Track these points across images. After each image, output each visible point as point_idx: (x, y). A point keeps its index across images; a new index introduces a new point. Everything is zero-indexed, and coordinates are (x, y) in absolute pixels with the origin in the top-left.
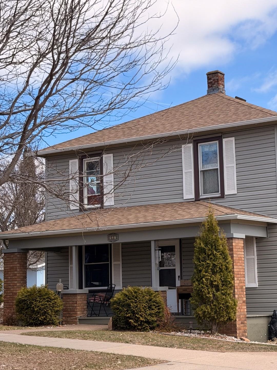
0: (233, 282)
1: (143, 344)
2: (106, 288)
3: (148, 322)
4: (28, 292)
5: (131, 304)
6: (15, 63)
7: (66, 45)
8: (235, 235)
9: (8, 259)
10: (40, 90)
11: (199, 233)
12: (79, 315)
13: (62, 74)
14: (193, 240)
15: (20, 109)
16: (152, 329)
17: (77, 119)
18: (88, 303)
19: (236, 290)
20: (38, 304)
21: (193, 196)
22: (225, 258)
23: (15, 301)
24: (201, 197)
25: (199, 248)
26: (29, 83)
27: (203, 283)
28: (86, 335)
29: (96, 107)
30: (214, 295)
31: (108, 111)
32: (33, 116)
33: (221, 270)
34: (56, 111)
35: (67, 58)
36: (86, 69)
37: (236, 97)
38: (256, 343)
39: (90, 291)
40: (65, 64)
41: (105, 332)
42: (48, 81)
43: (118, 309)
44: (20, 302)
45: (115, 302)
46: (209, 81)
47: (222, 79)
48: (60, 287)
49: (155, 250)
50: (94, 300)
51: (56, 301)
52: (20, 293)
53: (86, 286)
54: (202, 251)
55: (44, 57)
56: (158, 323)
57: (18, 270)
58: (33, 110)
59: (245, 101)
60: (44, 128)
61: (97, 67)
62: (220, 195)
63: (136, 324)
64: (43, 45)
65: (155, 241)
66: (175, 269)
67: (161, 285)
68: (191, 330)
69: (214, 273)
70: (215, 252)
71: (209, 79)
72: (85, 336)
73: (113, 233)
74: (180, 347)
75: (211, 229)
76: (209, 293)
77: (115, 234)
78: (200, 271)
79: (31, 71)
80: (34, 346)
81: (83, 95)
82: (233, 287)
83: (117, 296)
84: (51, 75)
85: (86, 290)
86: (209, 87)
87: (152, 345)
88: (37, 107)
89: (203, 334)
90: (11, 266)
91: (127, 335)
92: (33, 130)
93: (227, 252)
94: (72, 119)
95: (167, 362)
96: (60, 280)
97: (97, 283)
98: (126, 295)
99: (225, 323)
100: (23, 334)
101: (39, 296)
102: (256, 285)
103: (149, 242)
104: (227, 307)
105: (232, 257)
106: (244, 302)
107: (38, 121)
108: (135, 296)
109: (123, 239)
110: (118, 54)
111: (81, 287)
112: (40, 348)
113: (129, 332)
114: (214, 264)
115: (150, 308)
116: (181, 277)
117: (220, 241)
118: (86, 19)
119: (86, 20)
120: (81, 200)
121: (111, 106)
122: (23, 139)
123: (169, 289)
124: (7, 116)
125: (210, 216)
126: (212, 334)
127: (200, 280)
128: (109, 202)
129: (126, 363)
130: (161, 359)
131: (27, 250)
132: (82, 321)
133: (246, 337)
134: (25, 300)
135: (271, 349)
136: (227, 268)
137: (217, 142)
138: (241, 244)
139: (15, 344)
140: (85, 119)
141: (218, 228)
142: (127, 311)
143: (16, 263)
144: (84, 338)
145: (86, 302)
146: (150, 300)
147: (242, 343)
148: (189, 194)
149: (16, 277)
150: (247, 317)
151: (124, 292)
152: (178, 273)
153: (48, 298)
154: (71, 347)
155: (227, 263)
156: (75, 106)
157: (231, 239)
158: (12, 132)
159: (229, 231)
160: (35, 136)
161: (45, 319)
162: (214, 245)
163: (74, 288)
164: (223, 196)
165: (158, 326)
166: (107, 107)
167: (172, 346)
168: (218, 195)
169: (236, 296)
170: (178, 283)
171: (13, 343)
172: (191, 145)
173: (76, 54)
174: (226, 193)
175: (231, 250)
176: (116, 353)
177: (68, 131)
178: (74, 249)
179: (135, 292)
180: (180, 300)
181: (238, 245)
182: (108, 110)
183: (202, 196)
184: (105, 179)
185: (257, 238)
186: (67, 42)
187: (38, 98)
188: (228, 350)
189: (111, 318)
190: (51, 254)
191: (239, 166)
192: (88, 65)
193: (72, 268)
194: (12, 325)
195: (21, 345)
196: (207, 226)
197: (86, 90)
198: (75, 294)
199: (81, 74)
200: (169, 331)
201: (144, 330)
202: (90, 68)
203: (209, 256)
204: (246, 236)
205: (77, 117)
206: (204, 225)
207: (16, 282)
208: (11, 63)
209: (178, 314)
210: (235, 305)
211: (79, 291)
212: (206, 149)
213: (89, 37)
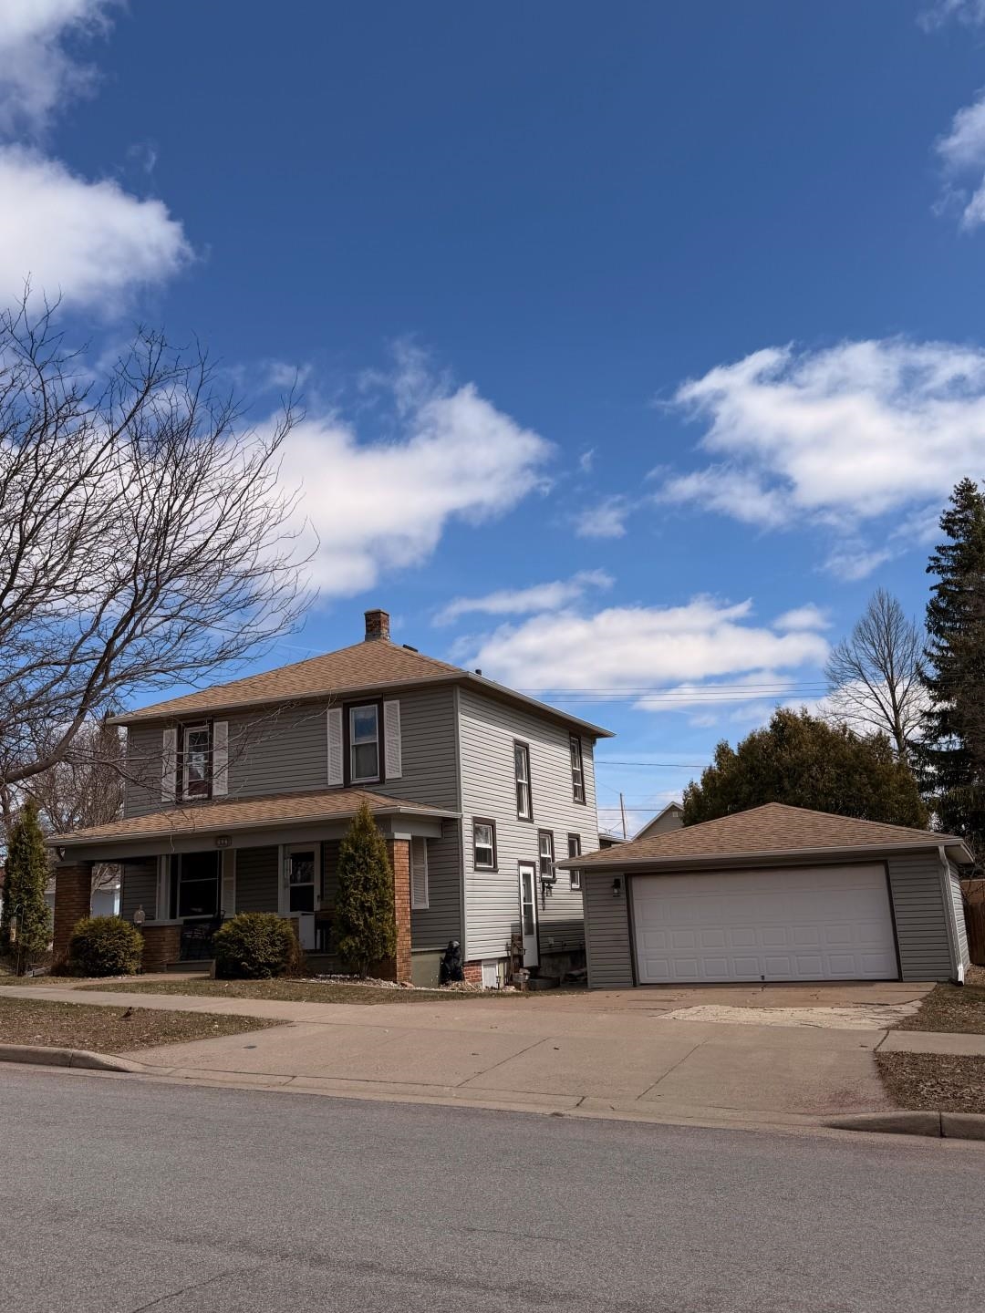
0: (392, 903)
1: (257, 998)
2: (212, 916)
3: (269, 965)
4: (90, 925)
5: (246, 939)
6: (78, 592)
7: (157, 570)
8: (398, 836)
9: (62, 876)
10: (115, 631)
11: (347, 834)
12: (167, 957)
13: (149, 609)
14: (338, 842)
15: (86, 657)
16: (275, 975)
17: (171, 672)
18: (183, 940)
19: (397, 914)
20: (104, 943)
21: (340, 781)
22: (382, 869)
23: (69, 940)
24: (353, 783)
25: (346, 854)
26: (102, 620)
27: (349, 905)
28: (174, 987)
29: (199, 655)
30: (365, 920)
31: (218, 662)
32: (103, 666)
33: (376, 886)
34: (140, 660)
35: (159, 587)
36: (187, 603)
37: (405, 646)
38: (423, 989)
39: (185, 921)
40: (155, 594)
41: (204, 982)
42: (126, 620)
43: (225, 947)
44: (78, 940)
45: (221, 937)
46: (369, 623)
47: (386, 621)
48: (140, 917)
49: (284, 859)
50: (193, 935)
51: (132, 937)
52: (80, 926)
53: (181, 915)
54: (350, 858)
55: (125, 584)
56: (284, 965)
57: (78, 892)
58: (102, 659)
59: (416, 651)
60: (120, 685)
61: (203, 601)
62: (378, 780)
63: (250, 968)
64: (124, 569)
65: (284, 845)
66: (313, 886)
67: (292, 909)
68: (328, 972)
69: (366, 889)
70: (369, 860)
71: (367, 620)
72: (171, 989)
73: (223, 835)
74: (311, 999)
75: (364, 828)
76: (358, 919)
77: (227, 836)
78: (348, 887)
79: (105, 603)
80: (90, 1006)
81: (182, 640)
82: (392, 910)
83: (225, 927)
84: (132, 612)
85: (180, 920)
86: (367, 631)
87: (270, 998)
88: (109, 654)
89: (348, 979)
90: (67, 886)
91: (236, 985)
92: (103, 686)
93: (386, 859)
94: (163, 672)
95: (287, 1022)
96: (141, 906)
97: (200, 910)
98: (237, 926)
99: (379, 961)
100: (76, 989)
101: (106, 931)
102: (426, 906)
103: (276, 848)
104: (384, 938)
105: (392, 867)
106: (407, 931)
107: (111, 674)
108: (249, 928)
109: (237, 844)
110: (235, 584)
111: (173, 916)
112: (98, 1008)
113: (240, 981)
114: (366, 878)
115: (273, 944)
116: (321, 897)
117: (376, 844)
118: (188, 534)
119: (189, 537)
120: (180, 789)
121: (223, 655)
122: (86, 699)
123: (303, 914)
124: (64, 667)
125: (364, 809)
126: (362, 979)
127: (345, 902)
128: (219, 790)
129: (227, 1027)
130: (280, 1019)
131: (92, 863)
132: (171, 968)
133: (410, 982)
134: (84, 938)
135: (442, 997)
136: (384, 883)
137: (376, 706)
138: (405, 847)
139: (61, 1004)
140: (186, 672)
141: (374, 827)
142: (238, 949)
143: (75, 882)
144: (170, 992)
145: (179, 938)
146: (272, 933)
147: (402, 991)
148: (336, 778)
149: (74, 903)
150: (412, 953)
151: (236, 921)
152: (317, 892)
153: (119, 933)
154: (145, 1006)
155: (385, 875)
156: (170, 654)
157: (391, 841)
158: (72, 688)
159: (388, 830)
160: (105, 696)
161: (115, 965)
162: (367, 850)
163: (162, 918)
164: (382, 780)
165: (284, 970)
166: (216, 656)
167: (299, 999)
168: (376, 779)
169: (397, 922)
170: (317, 906)
171: (58, 1003)
172: (340, 710)
173: (172, 582)
174: (388, 776)
175: (391, 856)
176: (213, 1012)
177: (156, 688)
178: (164, 859)
179: (252, 922)
180: (318, 931)
181: (401, 850)
182: (217, 660)
183: (355, 781)
184: (215, 758)
185: (428, 839)
186: (158, 565)
187: (111, 641)
188: (378, 1001)
189: (214, 961)
190: (129, 868)
191: (406, 739)
192: (189, 598)
193: (160, 888)
194: (63, 975)
195: (70, 1005)
196: (357, 823)
197: (185, 632)
198: (164, 927)
199: (180, 610)
200: (298, 977)
201: (263, 976)
202: (192, 602)
203: (359, 865)
204: (412, 837)
205: (170, 669)
206: (353, 822)
207: (73, 911)
208: (74, 591)
209: (315, 951)
210: (395, 935)
211: (168, 922)
212: (361, 716)
213: (190, 559)
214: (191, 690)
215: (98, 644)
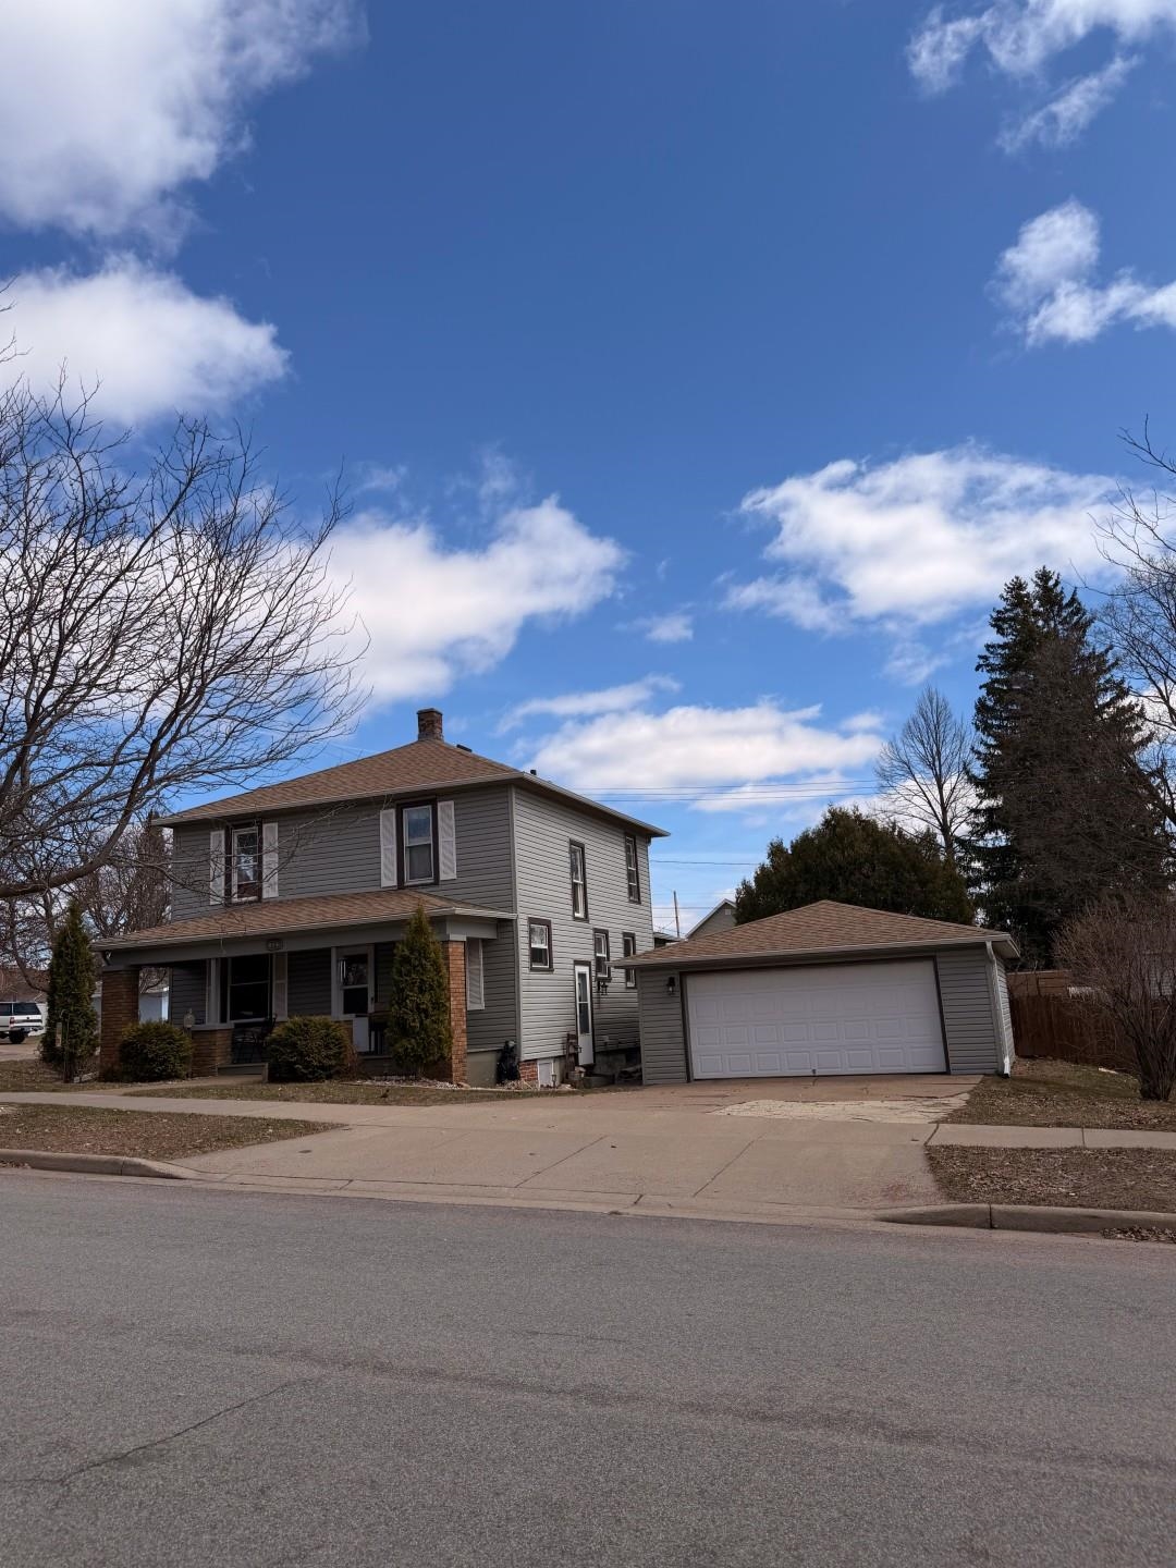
0: (447, 1004)
1: (311, 1101)
2: (262, 1019)
3: (323, 1068)
4: (139, 1030)
5: (299, 1042)
6: (120, 691)
7: (202, 668)
8: (453, 937)
9: (109, 980)
10: (160, 731)
11: (402, 936)
12: (219, 1062)
13: (195, 708)
14: (393, 944)
15: (129, 758)
16: (329, 1077)
17: (219, 773)
18: (234, 1043)
19: (452, 1015)
20: (154, 1048)
21: (394, 883)
22: (438, 971)
23: (117, 1045)
24: (406, 884)
25: (401, 956)
26: (147, 719)
27: (406, 1006)
28: (226, 1092)
29: (248, 756)
30: (421, 1023)
31: (267, 763)
32: (148, 768)
33: (432, 988)
34: (187, 762)
35: (204, 685)
36: (235, 702)
37: (459, 746)
38: (479, 1089)
39: (237, 1025)
40: (200, 692)
41: (256, 1086)
42: (171, 719)
43: (277, 1050)
44: (125, 1045)
45: (274, 1041)
46: (421, 723)
47: (439, 720)
48: (189, 1020)
49: (338, 961)
50: (244, 1038)
51: (182, 1042)
52: (127, 1031)
53: (231, 1019)
54: (406, 960)
55: (170, 683)
56: (338, 1068)
57: (125, 996)
58: (147, 760)
59: (470, 751)
60: (165, 786)
61: (252, 700)
62: (433, 881)
63: (305, 1071)
64: (169, 667)
65: (337, 947)
66: (366, 989)
67: (346, 1012)
68: (384, 1075)
69: (422, 991)
70: (424, 962)
71: (420, 720)
72: (223, 1094)
73: (274, 938)
74: (367, 1101)
75: (419, 930)
76: (414, 1021)
77: (277, 939)
78: (403, 990)
79: (149, 702)
80: (140, 1113)
81: (230, 741)
82: (447, 1011)
83: (277, 1031)
84: (176, 712)
85: (230, 1024)
86: (420, 731)
87: (324, 1102)
88: (154, 754)
89: (404, 1081)
91: (289, 1089)
92: (148, 788)
93: (442, 961)
94: (210, 773)
95: (343, 1125)
96: (191, 1010)
97: (251, 1013)
98: (290, 1029)
99: (435, 1063)
100: (125, 1095)
101: (154, 1036)
102: (482, 1006)
103: (328, 950)
104: (440, 1040)
105: (448, 968)
106: (463, 1031)
107: (157, 775)
108: (303, 1030)
109: (288, 947)
110: (285, 683)
111: (223, 1020)
112: (149, 1115)
113: (294, 1085)
114: (422, 980)
115: (327, 1047)
116: (376, 999)
117: (431, 946)
118: (235, 630)
119: (237, 633)
120: (228, 892)
121: (273, 756)
122: (130, 803)
123: (357, 1016)
124: (108, 768)
125: (419, 912)
126: (417, 1080)
127: (401, 1002)
128: (269, 892)
129: (282, 1131)
130: (334, 1122)
131: (139, 968)
132: (223, 1072)
133: (466, 1082)
134: (130, 1043)
135: (499, 1096)
136: (440, 985)
137: (430, 807)
138: (461, 949)
139: (110, 1111)
140: (233, 774)
141: (430, 929)
142: (291, 1053)
143: (122, 986)
144: (222, 1097)
145: (229, 1042)
146: (327, 1035)
147: (458, 1091)
148: (389, 879)
149: (122, 1008)
150: (468, 1053)
151: (289, 1025)
152: (371, 994)
153: (169, 1038)
154: (197, 1112)
155: (441, 977)
156: (217, 755)
157: (447, 942)
158: (115, 790)
159: (443, 931)
160: (150, 798)
161: (164, 1070)
162: (423, 952)
163: (213, 1021)
164: (437, 882)
165: (338, 1072)
166: (265, 756)
167: (354, 1102)
168: (430, 880)
169: (453, 1024)
170: (371, 1008)
171: (107, 1110)
172: (393, 811)
173: (218, 680)
174: (443, 877)
175: (447, 958)
176: (267, 1116)
177: (203, 790)
178: (213, 963)
179: (306, 1025)
180: (373, 1033)
181: (456, 952)
182: (267, 760)
183: (408, 882)
184: (265, 859)
185: (484, 940)
186: (203, 663)
187: (155, 742)
188: (435, 1102)
189: (267, 1064)
190: (177, 972)
191: (461, 840)
192: (236, 697)
193: (210, 991)
194: (111, 1081)
195: (120, 1112)
196: (413, 925)
197: (233, 732)
198: (213, 1032)
199: (227, 709)
200: (353, 1079)
201: (317, 1079)
202: (238, 701)
203: (415, 967)
204: (468, 938)
205: (218, 770)
206: (409, 924)
207: (120, 1016)
208: (117, 690)
209: (366, 1053)
210: (451, 1037)
211: (218, 1026)
212: (415, 817)
213: (234, 659)
214: (239, 791)
215: (143, 744)
